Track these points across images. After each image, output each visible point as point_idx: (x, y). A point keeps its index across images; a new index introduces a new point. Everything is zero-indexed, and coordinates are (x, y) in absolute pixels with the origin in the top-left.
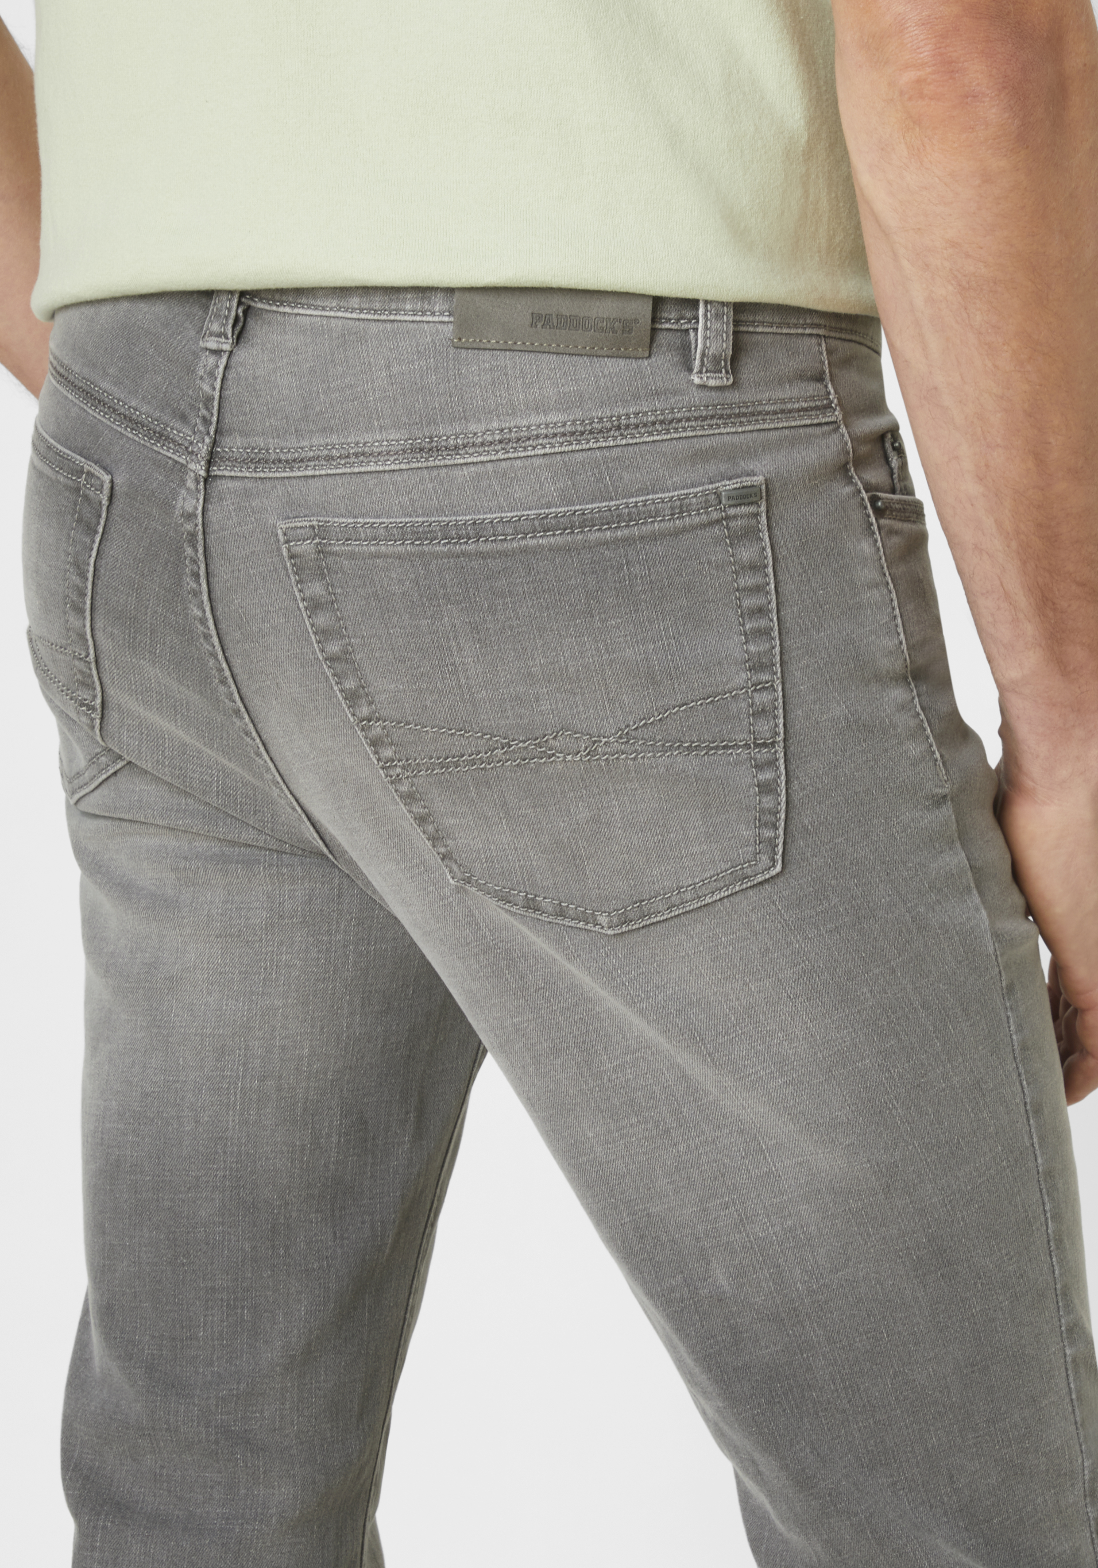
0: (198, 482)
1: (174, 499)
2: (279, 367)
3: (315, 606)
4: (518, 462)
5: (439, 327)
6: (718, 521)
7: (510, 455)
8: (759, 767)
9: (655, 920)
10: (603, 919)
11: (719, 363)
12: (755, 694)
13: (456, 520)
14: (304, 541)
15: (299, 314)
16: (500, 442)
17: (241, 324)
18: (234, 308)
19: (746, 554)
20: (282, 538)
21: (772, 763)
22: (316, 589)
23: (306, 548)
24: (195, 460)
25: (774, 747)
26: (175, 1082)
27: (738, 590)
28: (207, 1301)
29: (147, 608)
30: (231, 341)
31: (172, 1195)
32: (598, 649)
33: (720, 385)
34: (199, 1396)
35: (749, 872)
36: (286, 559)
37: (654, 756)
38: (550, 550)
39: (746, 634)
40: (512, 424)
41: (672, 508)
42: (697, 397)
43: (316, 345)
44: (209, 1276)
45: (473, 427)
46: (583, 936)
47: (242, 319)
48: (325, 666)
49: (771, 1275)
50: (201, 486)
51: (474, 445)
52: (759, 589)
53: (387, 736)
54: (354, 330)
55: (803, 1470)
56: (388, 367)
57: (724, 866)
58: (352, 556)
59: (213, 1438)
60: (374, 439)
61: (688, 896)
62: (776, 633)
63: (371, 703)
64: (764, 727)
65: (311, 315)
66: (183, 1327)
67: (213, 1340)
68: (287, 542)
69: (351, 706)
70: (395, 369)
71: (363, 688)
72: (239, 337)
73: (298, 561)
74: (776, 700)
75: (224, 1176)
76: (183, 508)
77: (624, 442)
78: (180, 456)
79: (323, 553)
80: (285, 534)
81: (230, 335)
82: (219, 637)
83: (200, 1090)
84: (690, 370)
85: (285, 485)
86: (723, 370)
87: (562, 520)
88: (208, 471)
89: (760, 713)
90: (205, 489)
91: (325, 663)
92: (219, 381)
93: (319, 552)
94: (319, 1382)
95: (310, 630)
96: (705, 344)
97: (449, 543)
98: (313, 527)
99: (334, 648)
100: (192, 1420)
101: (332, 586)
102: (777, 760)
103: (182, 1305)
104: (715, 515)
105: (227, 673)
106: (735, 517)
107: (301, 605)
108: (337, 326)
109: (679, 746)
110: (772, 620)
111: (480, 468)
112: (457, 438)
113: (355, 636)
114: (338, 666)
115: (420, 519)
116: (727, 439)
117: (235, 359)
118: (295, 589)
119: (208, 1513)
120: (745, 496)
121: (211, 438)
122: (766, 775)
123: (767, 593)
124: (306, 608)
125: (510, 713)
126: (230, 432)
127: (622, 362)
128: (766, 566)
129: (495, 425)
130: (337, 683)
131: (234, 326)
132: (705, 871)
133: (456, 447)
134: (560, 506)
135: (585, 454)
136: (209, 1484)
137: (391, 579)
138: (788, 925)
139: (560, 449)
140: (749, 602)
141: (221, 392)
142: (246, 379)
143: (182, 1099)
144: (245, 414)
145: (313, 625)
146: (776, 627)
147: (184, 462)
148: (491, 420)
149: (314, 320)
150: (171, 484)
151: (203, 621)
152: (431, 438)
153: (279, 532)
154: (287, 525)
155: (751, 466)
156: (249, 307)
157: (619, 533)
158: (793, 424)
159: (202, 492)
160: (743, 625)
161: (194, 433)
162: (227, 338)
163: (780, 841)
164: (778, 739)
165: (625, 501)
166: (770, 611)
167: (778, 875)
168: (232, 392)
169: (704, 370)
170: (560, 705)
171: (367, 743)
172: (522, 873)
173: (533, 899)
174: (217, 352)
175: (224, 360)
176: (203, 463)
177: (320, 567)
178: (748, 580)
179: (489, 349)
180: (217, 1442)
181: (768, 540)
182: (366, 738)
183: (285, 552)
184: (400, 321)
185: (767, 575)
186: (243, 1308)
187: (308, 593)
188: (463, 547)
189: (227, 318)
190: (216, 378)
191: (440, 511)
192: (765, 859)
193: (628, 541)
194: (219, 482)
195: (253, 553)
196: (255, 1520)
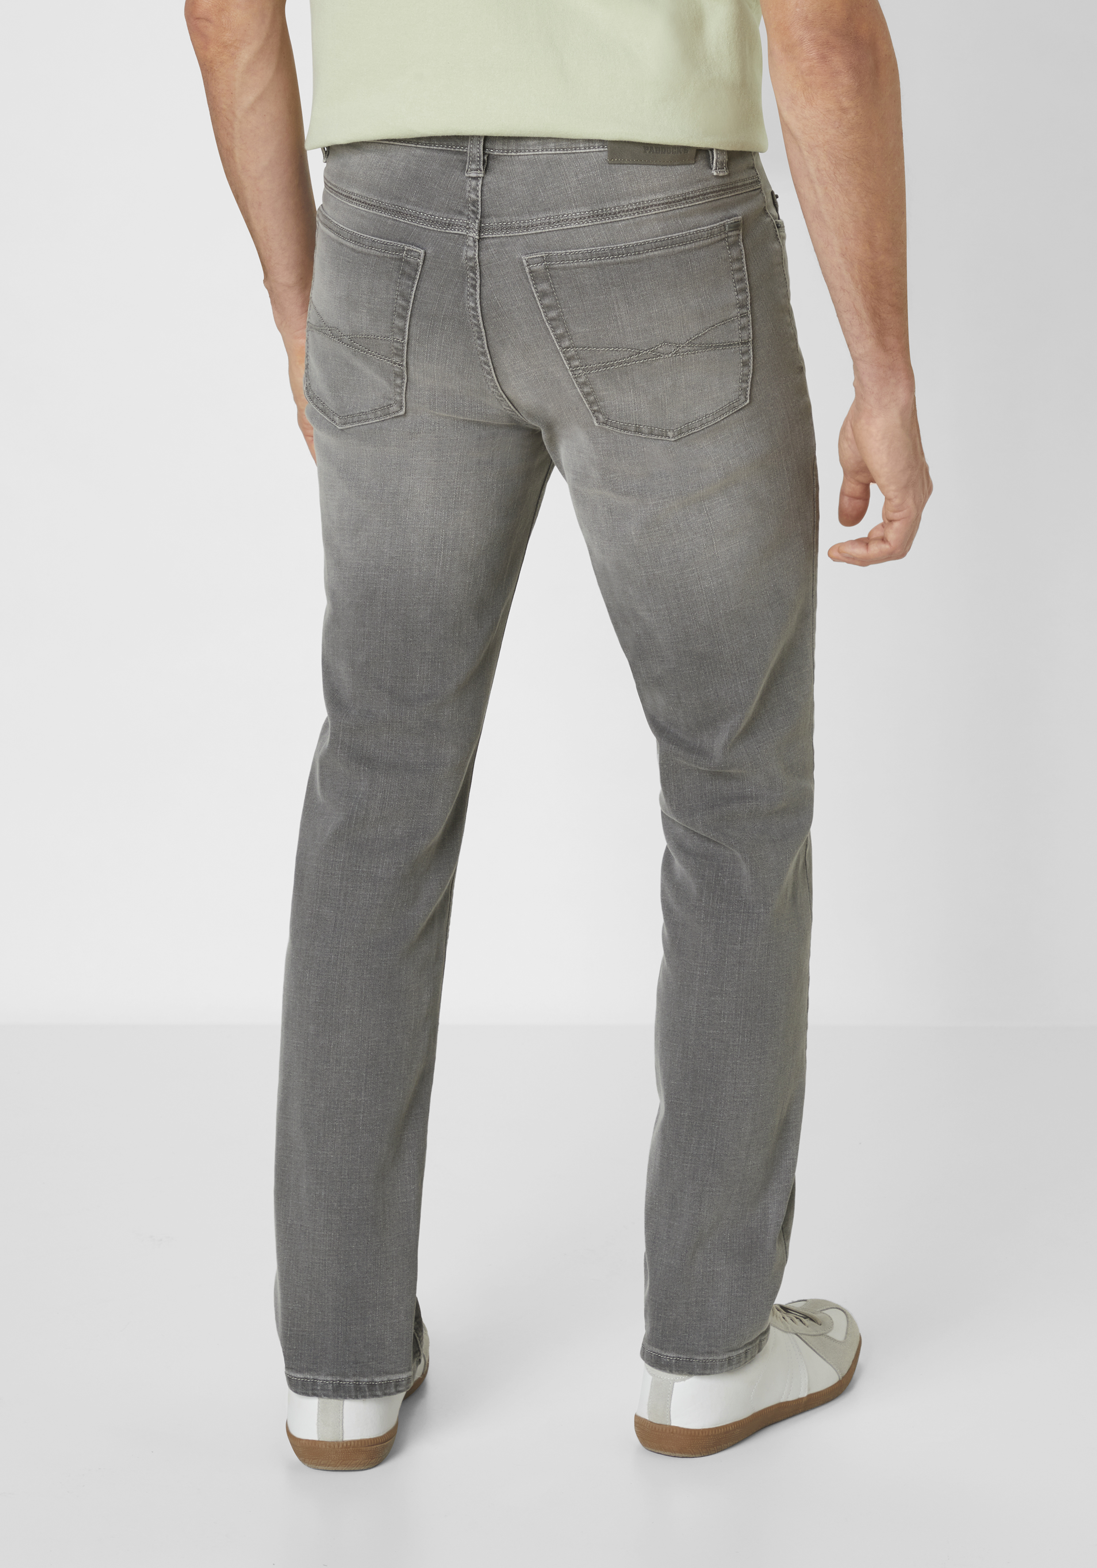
0: (475, 242)
1: (462, 252)
2: (514, 182)
3: (543, 295)
4: (644, 217)
5: (599, 153)
6: (724, 239)
7: (641, 215)
8: (743, 354)
9: (694, 431)
10: (670, 434)
11: (723, 164)
12: (742, 319)
13: (617, 247)
14: (538, 264)
15: (520, 155)
16: (636, 209)
17: (486, 164)
18: (482, 156)
19: (735, 253)
20: (525, 264)
21: (747, 352)
22: (545, 286)
23: (539, 267)
24: (473, 231)
25: (748, 344)
26: (408, 551)
27: (732, 270)
28: (422, 659)
29: (444, 307)
30: (483, 172)
31: (405, 608)
32: (679, 302)
33: (724, 175)
34: (417, 705)
35: (736, 404)
36: (528, 274)
37: (702, 352)
38: (659, 257)
39: (737, 291)
40: (641, 200)
41: (708, 234)
42: (714, 182)
43: (534, 169)
44: (423, 647)
45: (623, 203)
46: (661, 442)
47: (486, 161)
48: (547, 324)
49: (709, 606)
50: (477, 244)
51: (623, 211)
52: (740, 270)
53: (577, 355)
54: (554, 159)
55: (708, 701)
56: (576, 175)
57: (726, 403)
58: (564, 269)
59: (423, 725)
60: (572, 213)
61: (710, 419)
62: (748, 290)
63: (570, 340)
64: (745, 335)
65: (527, 155)
66: (408, 672)
67: (423, 678)
68: (528, 266)
69: (559, 342)
70: (581, 176)
71: (567, 332)
72: (486, 170)
73: (534, 274)
74: (749, 321)
75: (433, 598)
76: (466, 255)
77: (687, 205)
78: (462, 231)
79: (548, 269)
80: (527, 262)
81: (482, 170)
82: (482, 317)
83: (422, 556)
84: (712, 169)
85: (524, 238)
86: (725, 168)
87: (663, 242)
88: (479, 236)
89: (743, 328)
90: (479, 245)
91: (547, 322)
92: (480, 192)
93: (546, 269)
94: (467, 697)
95: (540, 307)
96: (717, 157)
97: (614, 258)
98: (543, 257)
99: (553, 314)
100: (413, 717)
101: (553, 284)
102: (749, 350)
103: (409, 661)
104: (723, 236)
105: (484, 334)
106: (731, 236)
107: (536, 295)
108: (544, 158)
109: (711, 346)
110: (746, 284)
111: (627, 222)
112: (615, 209)
113: (565, 308)
114: (554, 323)
115: (600, 248)
116: (725, 200)
117: (486, 180)
118: (532, 287)
119: (416, 762)
120: (736, 226)
121: (479, 220)
122: (745, 358)
123: (744, 271)
124: (538, 296)
125: (641, 337)
126: (489, 216)
127: (684, 167)
128: (742, 259)
129: (633, 201)
130: (553, 331)
131: (483, 165)
132: (718, 406)
133: (615, 213)
134: (662, 236)
135: (672, 212)
136: (417, 748)
137: (585, 278)
138: (746, 429)
139: (662, 211)
140: (737, 276)
141: (481, 198)
142: (494, 189)
143: (413, 560)
144: (497, 206)
145: (541, 304)
146: (748, 287)
147: (465, 233)
148: (631, 199)
149: (529, 157)
150: (458, 246)
151: (475, 309)
152: (602, 210)
153: (524, 261)
154: (528, 258)
155: (735, 212)
156: (489, 155)
157: (687, 247)
158: (747, 191)
159: (477, 247)
160: (735, 287)
161: (469, 219)
162: (481, 171)
163: (749, 389)
164: (750, 340)
165: (689, 231)
166: (745, 280)
167: (747, 405)
168: (487, 197)
169: (718, 168)
170: (663, 331)
171: (565, 359)
172: (636, 415)
173: (639, 427)
174: (476, 178)
175: (481, 182)
176: (477, 232)
177: (547, 276)
178: (736, 266)
179: (625, 164)
180: (424, 728)
181: (743, 246)
182: (565, 357)
183: (527, 270)
184: (578, 153)
185: (743, 263)
186: (438, 662)
187: (539, 289)
188: (621, 259)
189: (479, 161)
190: (478, 191)
191: (608, 243)
192: (742, 397)
193: (690, 250)
194: (485, 241)
195: (508, 273)
196: (441, 765)
